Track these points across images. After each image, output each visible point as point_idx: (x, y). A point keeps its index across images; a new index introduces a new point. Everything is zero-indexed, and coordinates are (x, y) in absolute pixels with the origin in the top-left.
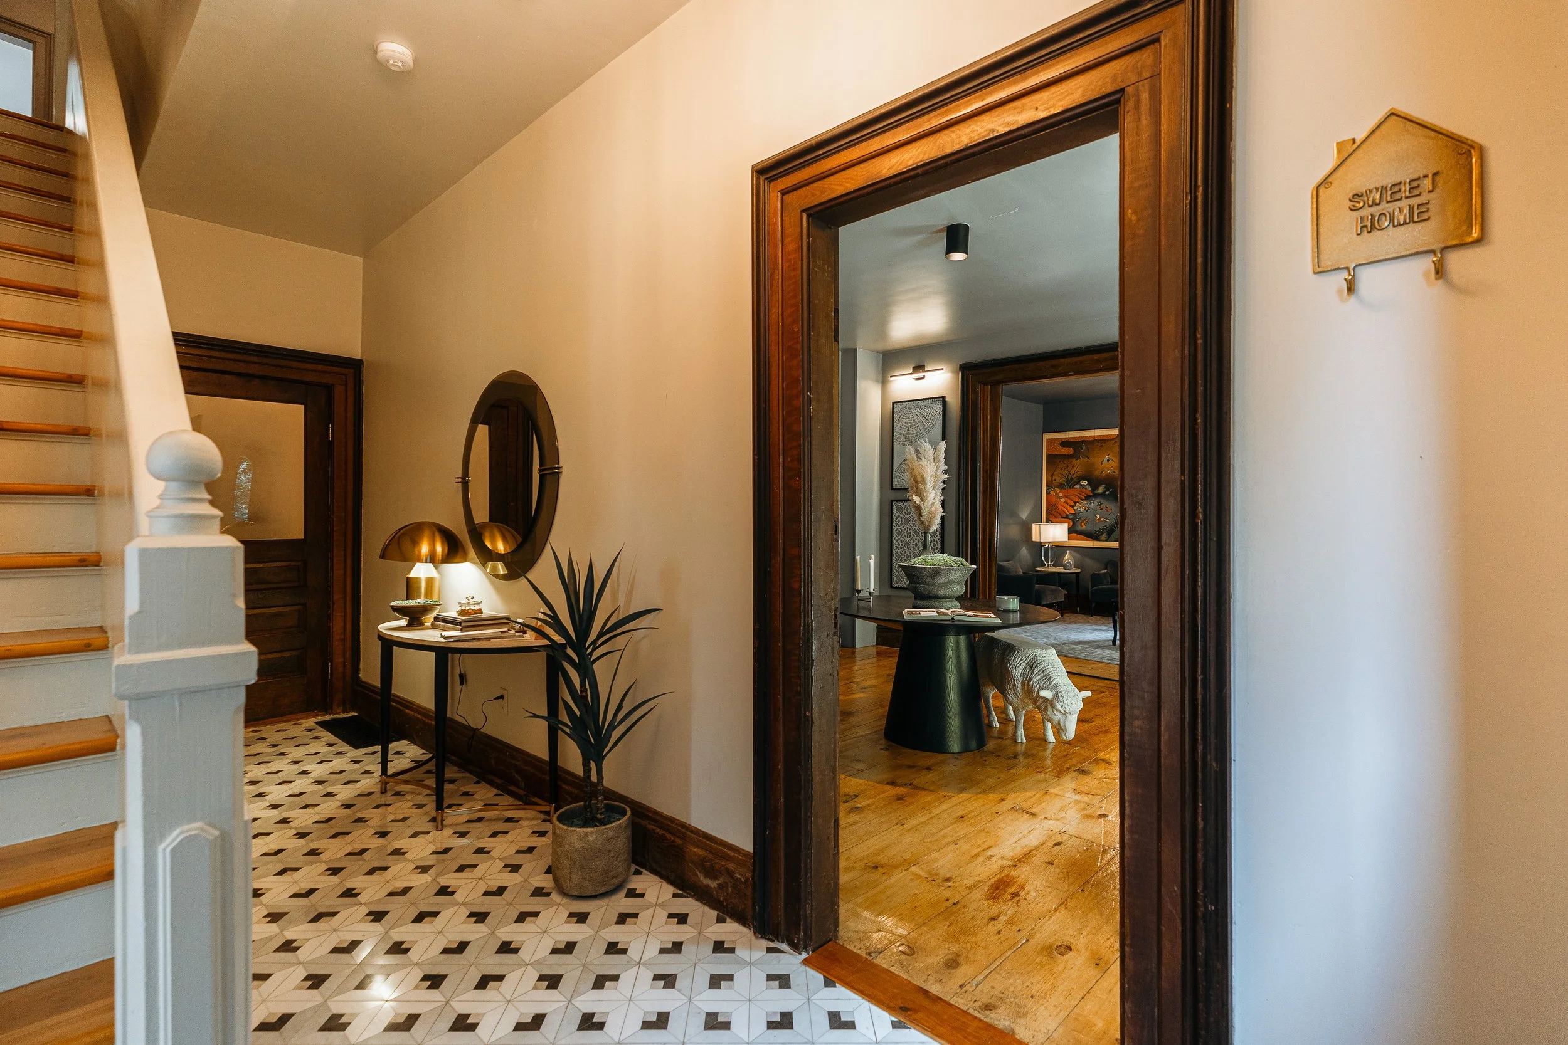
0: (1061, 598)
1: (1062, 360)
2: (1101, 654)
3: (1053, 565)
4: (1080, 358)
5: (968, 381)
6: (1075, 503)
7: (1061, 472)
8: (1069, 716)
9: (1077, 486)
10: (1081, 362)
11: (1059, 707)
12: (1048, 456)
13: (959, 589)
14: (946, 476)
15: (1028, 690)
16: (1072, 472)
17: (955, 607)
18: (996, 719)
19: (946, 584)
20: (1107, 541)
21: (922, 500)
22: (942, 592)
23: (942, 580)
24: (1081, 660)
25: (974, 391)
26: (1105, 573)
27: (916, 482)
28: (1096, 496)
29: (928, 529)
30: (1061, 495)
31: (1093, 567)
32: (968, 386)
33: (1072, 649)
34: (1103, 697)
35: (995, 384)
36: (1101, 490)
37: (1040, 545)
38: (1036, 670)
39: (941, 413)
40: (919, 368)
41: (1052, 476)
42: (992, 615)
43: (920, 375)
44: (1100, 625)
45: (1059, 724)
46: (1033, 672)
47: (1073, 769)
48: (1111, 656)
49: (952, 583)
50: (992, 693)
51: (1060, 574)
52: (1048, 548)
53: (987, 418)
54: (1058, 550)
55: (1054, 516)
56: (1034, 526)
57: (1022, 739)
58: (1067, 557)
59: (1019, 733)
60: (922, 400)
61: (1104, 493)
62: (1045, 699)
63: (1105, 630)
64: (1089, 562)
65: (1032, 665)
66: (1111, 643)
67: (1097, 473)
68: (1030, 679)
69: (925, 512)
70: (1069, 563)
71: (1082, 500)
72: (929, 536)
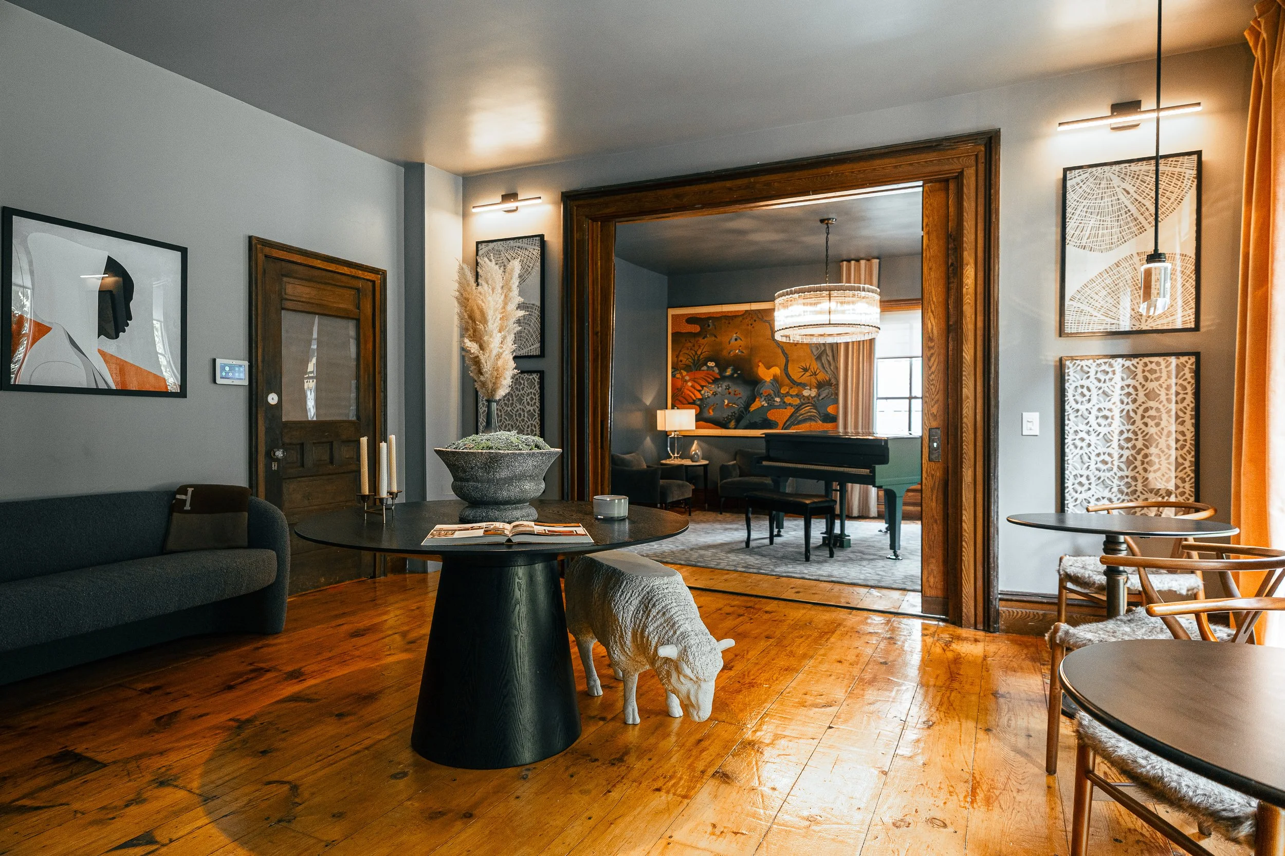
0: (689, 494)
1: (687, 188)
2: (734, 560)
3: (680, 457)
4: (709, 186)
5: (571, 215)
6: (702, 387)
7: (687, 352)
8: (703, 685)
9: (705, 368)
10: (711, 191)
11: (688, 671)
12: (673, 334)
13: (534, 488)
14: (521, 313)
15: (642, 645)
16: (699, 353)
17: (526, 517)
18: (598, 682)
19: (510, 480)
20: (735, 428)
21: (482, 347)
22: (504, 494)
23: (504, 474)
24: (713, 570)
25: (580, 229)
26: (734, 465)
27: (474, 321)
28: (724, 378)
29: (493, 395)
30: (687, 378)
31: (724, 458)
32: (572, 220)
33: (702, 556)
34: (742, 623)
35: (607, 220)
36: (729, 372)
37: (666, 434)
38: (654, 612)
39: (539, 256)
40: (510, 196)
41: (677, 357)
42: (581, 530)
43: (511, 205)
44: (731, 522)
45: (688, 697)
46: (648, 615)
47: (711, 771)
48: (745, 563)
49: (522, 477)
50: (593, 644)
51: (687, 467)
52: (674, 438)
53: (596, 264)
54: (685, 440)
55: (680, 401)
56: (658, 412)
57: (634, 719)
58: (695, 448)
59: (630, 709)
60: (514, 239)
61: (732, 375)
62: (667, 660)
63: (736, 530)
64: (716, 452)
65: (647, 603)
66: (744, 545)
67: (725, 353)
68: (645, 626)
69: (487, 367)
70: (696, 454)
71: (709, 383)
72: (494, 405)
